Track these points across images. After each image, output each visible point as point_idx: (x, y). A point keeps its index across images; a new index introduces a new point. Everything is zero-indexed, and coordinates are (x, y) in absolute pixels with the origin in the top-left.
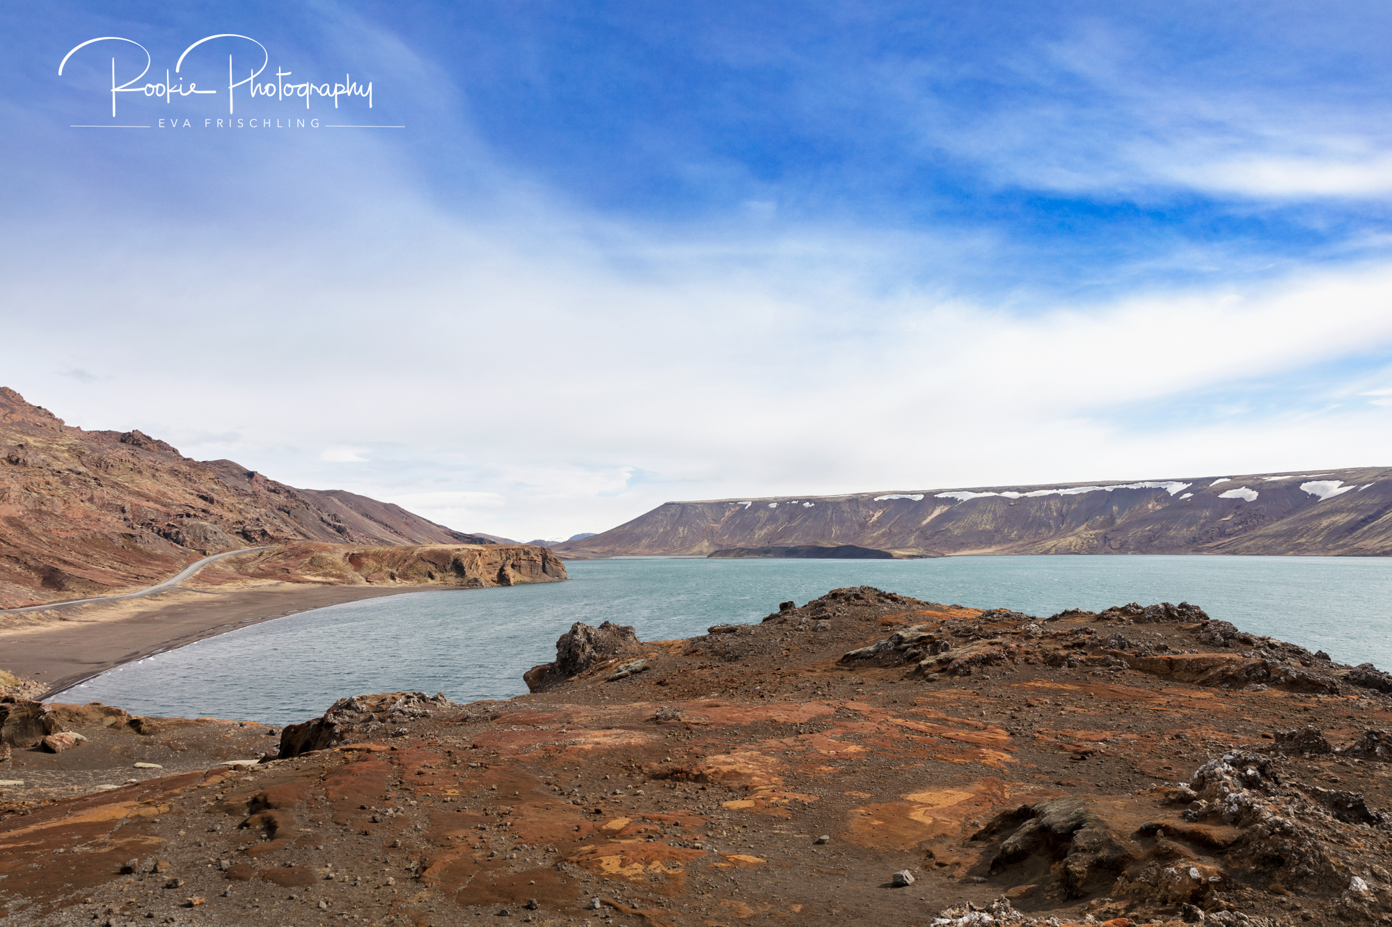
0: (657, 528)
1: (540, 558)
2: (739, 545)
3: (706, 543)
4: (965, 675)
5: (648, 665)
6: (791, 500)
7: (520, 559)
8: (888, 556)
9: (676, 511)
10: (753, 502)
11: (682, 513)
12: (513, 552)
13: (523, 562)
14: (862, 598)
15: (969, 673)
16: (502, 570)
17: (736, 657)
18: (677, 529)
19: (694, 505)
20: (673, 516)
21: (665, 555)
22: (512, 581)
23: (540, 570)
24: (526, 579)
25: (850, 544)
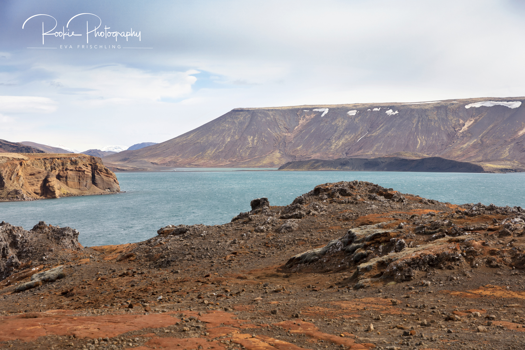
0: (224, 137)
1: (90, 168)
2: (314, 156)
3: (278, 154)
4: (403, 281)
5: (65, 272)
6: (372, 106)
7: (67, 169)
8: (478, 169)
9: (245, 118)
10: (330, 109)
11: (251, 120)
12: (59, 161)
13: (70, 173)
14: (349, 195)
15: (408, 278)
16: (46, 181)
17: (168, 262)
18: (246, 139)
19: (264, 112)
20: (241, 123)
21: (233, 166)
22: (57, 193)
23: (90, 181)
24: (74, 191)
25: (437, 156)
